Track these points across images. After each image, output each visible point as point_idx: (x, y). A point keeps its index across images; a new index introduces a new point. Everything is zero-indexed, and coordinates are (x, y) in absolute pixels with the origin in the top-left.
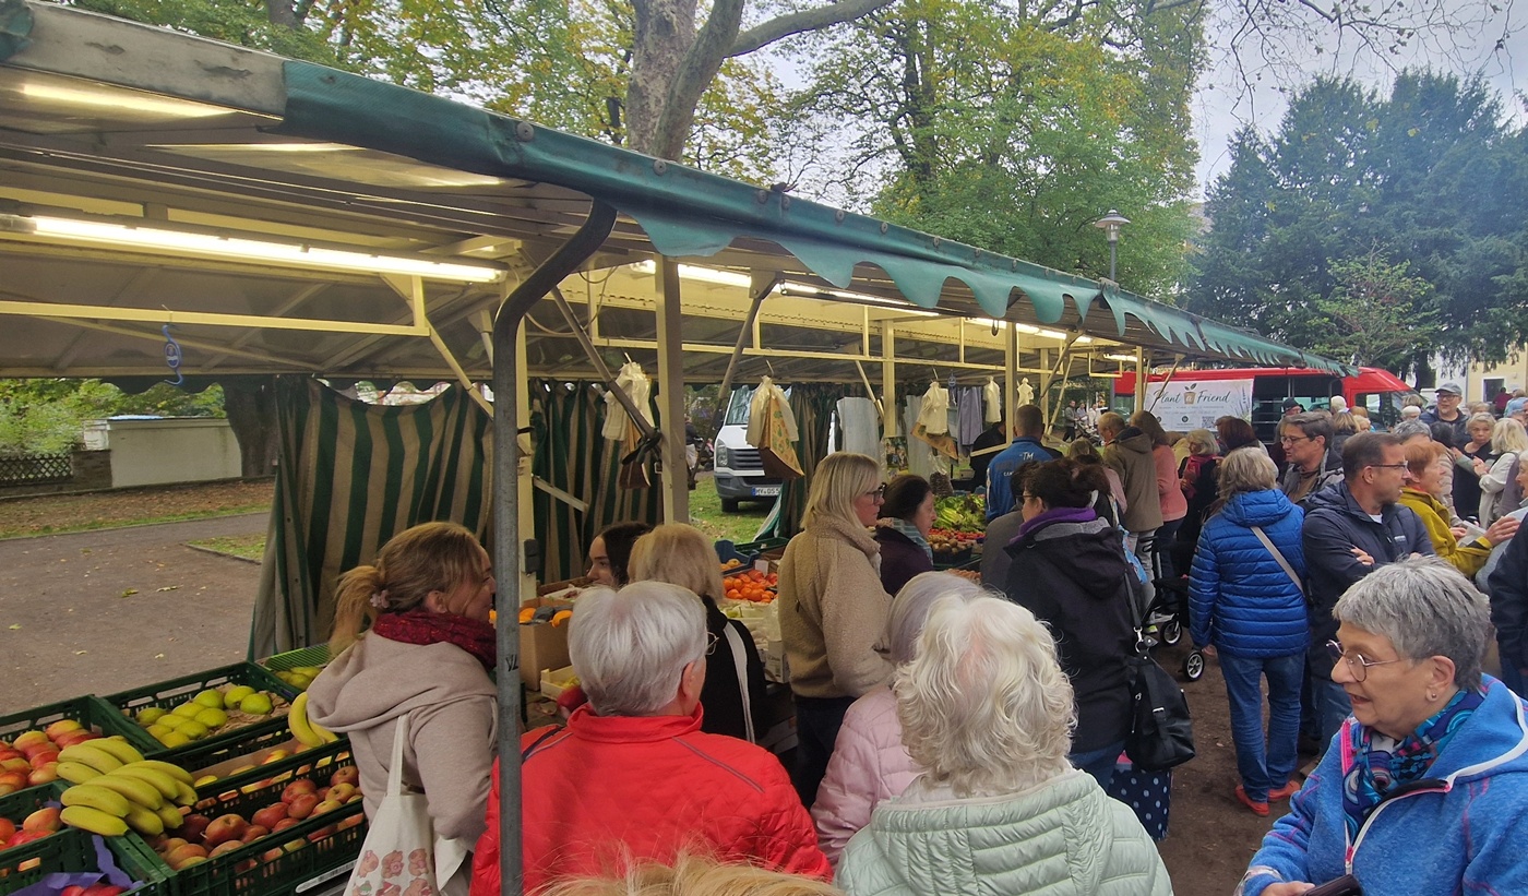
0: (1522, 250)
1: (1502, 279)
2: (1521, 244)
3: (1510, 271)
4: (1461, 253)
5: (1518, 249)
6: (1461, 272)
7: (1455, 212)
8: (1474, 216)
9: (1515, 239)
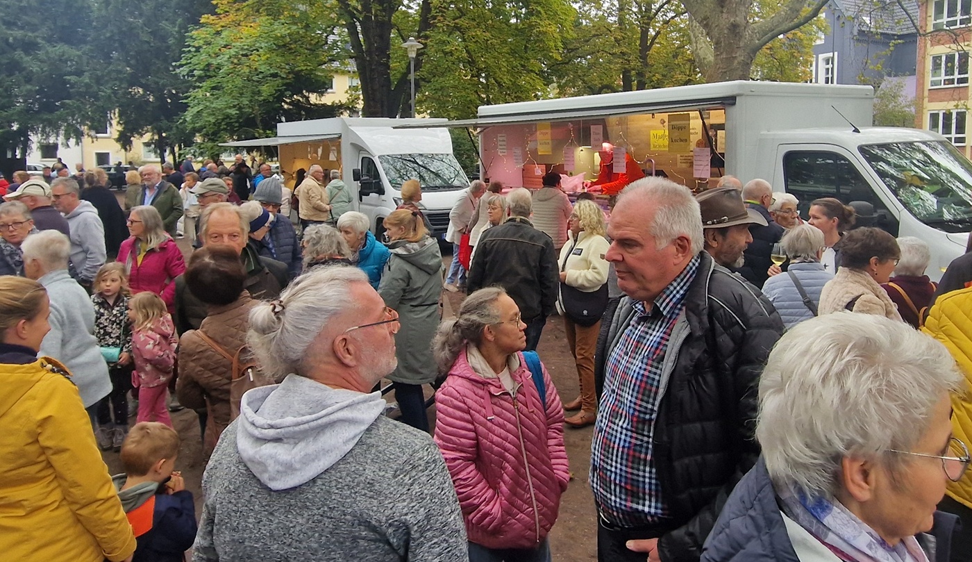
0: (88, 59)
1: (73, 78)
2: (87, 54)
3: (79, 73)
4: (41, 54)
5: (85, 58)
6: (42, 69)
7: (35, 21)
8: (53, 27)
9: (83, 49)
